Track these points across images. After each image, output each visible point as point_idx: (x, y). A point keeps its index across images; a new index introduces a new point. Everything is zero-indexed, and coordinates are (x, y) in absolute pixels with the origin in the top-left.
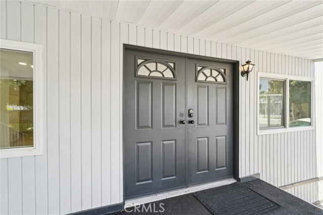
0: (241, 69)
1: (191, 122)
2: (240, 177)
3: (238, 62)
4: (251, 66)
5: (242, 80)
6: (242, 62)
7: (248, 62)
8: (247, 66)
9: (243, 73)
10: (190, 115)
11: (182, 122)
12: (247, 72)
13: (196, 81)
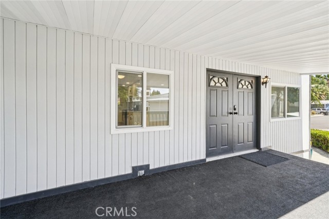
0: (262, 80)
1: (236, 113)
2: (261, 147)
3: (260, 76)
4: (268, 79)
5: (263, 87)
6: (263, 77)
7: (266, 77)
8: (266, 79)
9: (263, 83)
10: (235, 109)
11: (231, 113)
12: (266, 83)
13: (238, 88)
